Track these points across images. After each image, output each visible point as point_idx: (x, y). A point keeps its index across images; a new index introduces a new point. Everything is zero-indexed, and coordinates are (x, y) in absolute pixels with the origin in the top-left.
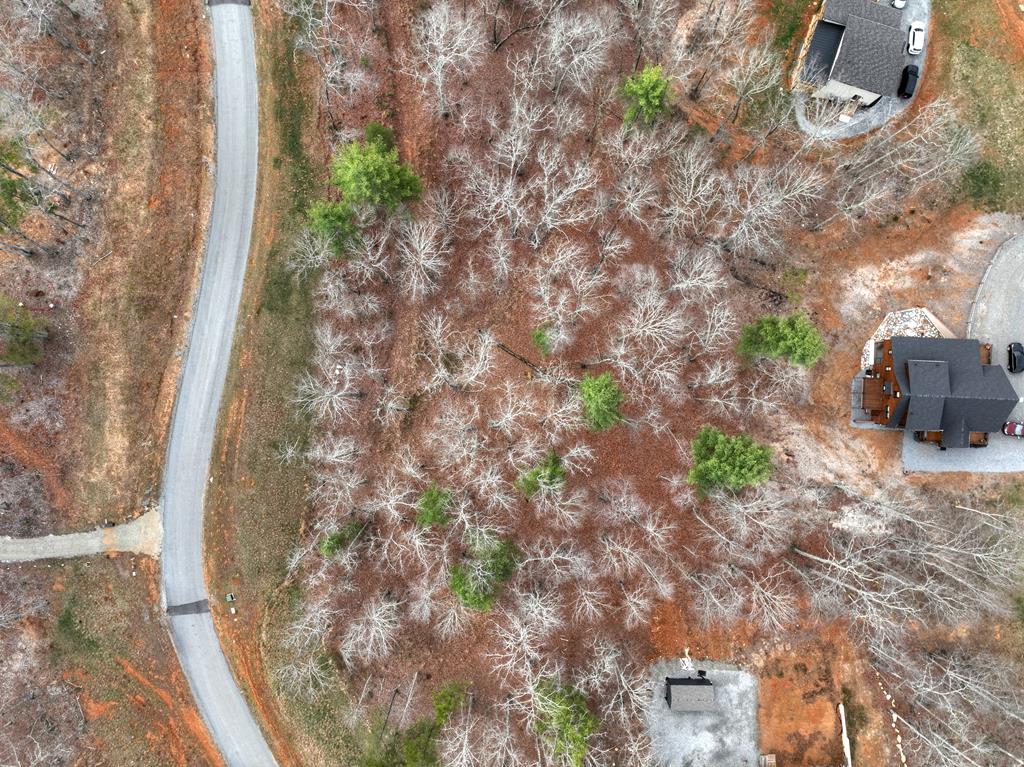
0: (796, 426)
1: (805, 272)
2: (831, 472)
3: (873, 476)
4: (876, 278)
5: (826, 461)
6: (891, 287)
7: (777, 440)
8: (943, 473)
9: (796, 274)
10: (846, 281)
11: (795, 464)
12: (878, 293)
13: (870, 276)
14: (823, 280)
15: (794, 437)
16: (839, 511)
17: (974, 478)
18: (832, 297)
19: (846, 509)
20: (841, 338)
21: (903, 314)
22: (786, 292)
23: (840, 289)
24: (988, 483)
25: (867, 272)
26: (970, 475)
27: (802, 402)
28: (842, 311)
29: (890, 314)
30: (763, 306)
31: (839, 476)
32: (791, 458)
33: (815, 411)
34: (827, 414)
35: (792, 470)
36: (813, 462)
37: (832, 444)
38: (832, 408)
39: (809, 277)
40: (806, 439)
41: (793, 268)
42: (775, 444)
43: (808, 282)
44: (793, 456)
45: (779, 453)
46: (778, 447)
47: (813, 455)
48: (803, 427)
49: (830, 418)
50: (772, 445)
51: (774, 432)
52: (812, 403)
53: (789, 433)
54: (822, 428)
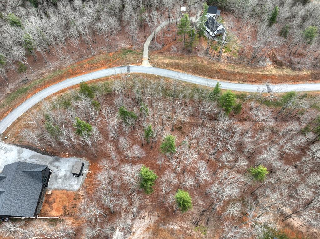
0: (153, 222)
1: (205, 234)
2: (136, 230)
5: (140, 230)
7: (149, 214)
9: (204, 231)
11: (140, 219)
15: (149, 220)
16: (122, 231)
19: (122, 233)
22: (198, 227)
27: (160, 225)
30: (194, 218)
31: (134, 233)
32: (142, 217)
33: (157, 229)
34: (156, 233)
35: (138, 217)
36: (140, 225)
37: (145, 233)
38: (157, 235)
39: (204, 235)
40: (148, 224)
41: (207, 230)
42: (148, 213)
43: (202, 235)
44: (143, 218)
45: (144, 214)
46: (147, 214)
47: (142, 225)
48: (152, 224)
49: (154, 234)
50: (147, 212)
51: (152, 214)
52: (160, 228)
53: (151, 218)
54: (151, 230)
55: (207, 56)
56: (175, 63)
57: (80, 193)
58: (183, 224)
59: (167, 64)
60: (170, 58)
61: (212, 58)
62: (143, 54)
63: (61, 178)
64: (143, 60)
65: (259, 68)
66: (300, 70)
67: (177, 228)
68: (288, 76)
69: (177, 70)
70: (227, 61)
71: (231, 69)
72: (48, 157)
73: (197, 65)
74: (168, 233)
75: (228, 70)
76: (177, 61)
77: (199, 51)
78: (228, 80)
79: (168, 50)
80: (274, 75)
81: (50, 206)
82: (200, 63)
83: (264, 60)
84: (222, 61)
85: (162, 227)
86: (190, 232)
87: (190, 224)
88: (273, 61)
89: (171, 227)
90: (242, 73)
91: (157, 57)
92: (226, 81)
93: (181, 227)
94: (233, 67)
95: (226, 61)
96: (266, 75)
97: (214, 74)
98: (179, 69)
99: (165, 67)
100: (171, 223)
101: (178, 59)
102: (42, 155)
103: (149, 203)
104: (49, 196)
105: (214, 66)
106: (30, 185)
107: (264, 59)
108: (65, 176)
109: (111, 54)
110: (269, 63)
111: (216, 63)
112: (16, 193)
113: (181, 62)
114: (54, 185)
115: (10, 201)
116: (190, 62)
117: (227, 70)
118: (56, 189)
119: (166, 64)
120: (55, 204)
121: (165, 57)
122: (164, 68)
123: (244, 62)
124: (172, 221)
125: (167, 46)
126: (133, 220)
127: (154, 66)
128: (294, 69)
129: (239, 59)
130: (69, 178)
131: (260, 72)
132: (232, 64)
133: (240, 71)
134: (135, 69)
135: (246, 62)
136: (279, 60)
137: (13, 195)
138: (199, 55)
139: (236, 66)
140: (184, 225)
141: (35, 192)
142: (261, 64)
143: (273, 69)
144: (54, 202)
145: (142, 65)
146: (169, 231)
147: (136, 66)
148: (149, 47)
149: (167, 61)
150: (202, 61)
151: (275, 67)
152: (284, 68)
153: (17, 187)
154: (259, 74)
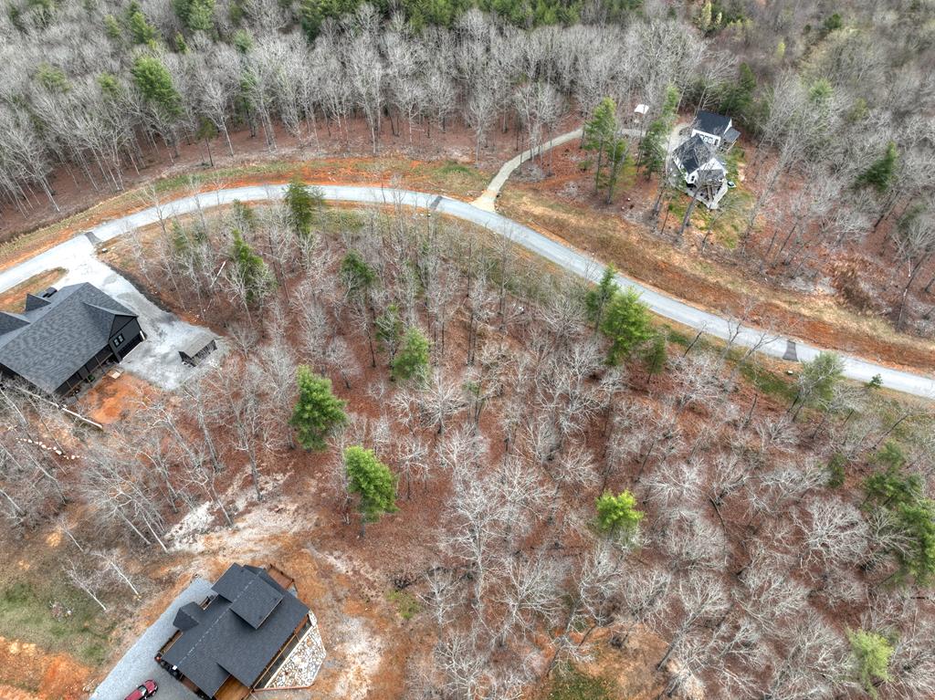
0: (296, 529)
1: (407, 618)
2: (244, 528)
3: (215, 553)
4: (363, 667)
5: (255, 531)
6: (347, 673)
7: (296, 511)
8: (169, 603)
9: (410, 610)
10: (378, 642)
11: (270, 509)
12: (349, 658)
13: (368, 664)
14: (391, 626)
15: (289, 522)
16: (212, 514)
17: (142, 627)
18: (373, 622)
19: (211, 519)
20: (336, 603)
21: (317, 666)
22: (400, 594)
23: (375, 633)
24: (128, 636)
25: (373, 663)
26: (148, 625)
27: (309, 544)
28: (355, 619)
29: (324, 654)
30: (402, 571)
31: (236, 531)
32: (277, 509)
33: (295, 548)
34: (286, 554)
35: (268, 505)
36: (262, 522)
37: (262, 543)
38: (287, 561)
39: (402, 618)
40: (281, 528)
41: (417, 612)
42: (295, 507)
43: (398, 614)
44: (277, 512)
45: (286, 505)
46: (292, 507)
47: (266, 525)
48: (291, 533)
49: (282, 555)
50: (296, 505)
51: (304, 512)
52: (303, 550)
53: (295, 521)
54: (280, 544)
55: (647, 225)
56: (557, 220)
57: (173, 400)
58: (365, 570)
59: (536, 218)
60: (551, 207)
61: (657, 233)
62: (490, 182)
63: (155, 356)
64: (481, 194)
65: (784, 291)
66: (919, 334)
67: (345, 571)
68: (872, 338)
69: (554, 237)
70: (699, 250)
71: (699, 272)
72: (156, 308)
73: (611, 237)
74: (315, 569)
75: (689, 270)
76: (563, 216)
77: (632, 207)
78: (681, 295)
79: (554, 189)
80: (824, 323)
81: (100, 399)
82: (621, 235)
83: (813, 279)
84: (684, 246)
85: (309, 550)
86: (370, 595)
87: (383, 578)
88: (839, 288)
89: (331, 560)
90: (728, 290)
91: (522, 196)
92: (674, 298)
93: (356, 572)
94: (708, 270)
95: (695, 249)
96: (801, 316)
97: (645, 272)
98: (560, 236)
99: (527, 222)
100: (336, 553)
101: (568, 212)
102: (145, 300)
103: (313, 490)
104: (110, 380)
105: (654, 250)
106: (80, 333)
107: (814, 277)
108: (165, 356)
109: (416, 163)
110: (824, 288)
111: (663, 247)
112: (45, 334)
113: (572, 220)
114: (134, 363)
115: (27, 343)
116: (595, 226)
117: (685, 271)
118: (131, 374)
119: (535, 216)
120: (112, 399)
121: (539, 202)
122: (525, 224)
123: (748, 265)
124: (344, 552)
125: (555, 179)
126: (252, 504)
127: (502, 214)
128: (901, 328)
129: (736, 255)
130: (169, 363)
131: (785, 302)
132: (709, 262)
133: (722, 283)
134: (451, 206)
135: (753, 267)
136: (862, 292)
137: (37, 336)
138: (626, 217)
139: (719, 268)
140: (367, 572)
141: (84, 351)
142: (799, 284)
143: (831, 307)
144: (113, 395)
145: (473, 204)
146: (320, 565)
147: (458, 202)
148: (514, 172)
149: (538, 210)
150: (628, 232)
151: (839, 304)
152: (869, 316)
153: (55, 326)
154: (778, 308)
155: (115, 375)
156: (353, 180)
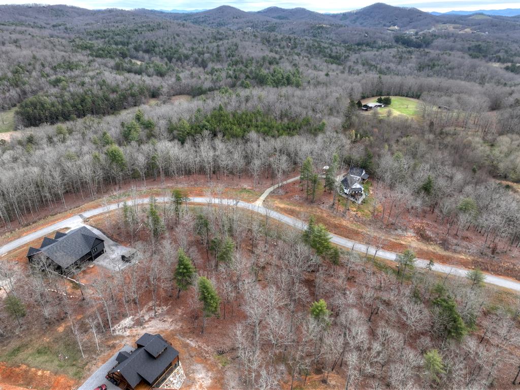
0: (172, 328)
1: (224, 366)
2: (148, 327)
3: (134, 336)
4: (203, 383)
5: (153, 328)
6: (195, 385)
7: (172, 321)
8: (113, 355)
9: (225, 363)
10: (210, 374)
11: (160, 320)
12: (196, 379)
13: (205, 382)
14: (216, 368)
15: (169, 326)
16: (133, 321)
17: (100, 364)
18: (208, 366)
19: (133, 323)
20: (190, 358)
21: (181, 382)
22: (221, 356)
23: (208, 370)
24: (94, 368)
25: (208, 382)
26: (103, 363)
27: (178, 334)
28: (199, 365)
29: (185, 377)
30: (221, 348)
31: (144, 328)
33: (171, 336)
35: (159, 318)
36: (156, 325)
39: (221, 366)
40: (165, 328)
41: (228, 364)
42: (172, 320)
43: (219, 364)
44: (163, 321)
45: (167, 319)
46: (170, 320)
47: (158, 326)
48: (169, 330)
51: (175, 322)
52: (175, 337)
53: (171, 325)
54: (164, 334)
55: (330, 210)
56: (290, 209)
57: (117, 275)
58: (204, 346)
59: (281, 209)
60: (288, 204)
61: (335, 213)
62: (260, 196)
63: (109, 259)
64: (257, 200)
65: (393, 235)
66: (455, 251)
67: (194, 346)
68: (434, 253)
69: (289, 216)
70: (354, 219)
71: (354, 227)
72: (111, 240)
73: (315, 215)
74: (181, 344)
75: (350, 227)
76: (294, 208)
77: (323, 203)
78: (347, 237)
79: (289, 198)
80: (412, 247)
81: (84, 275)
82: (319, 214)
83: (406, 230)
84: (347, 218)
85: (178, 337)
86: (206, 356)
87: (213, 350)
88: (417, 233)
89: (188, 341)
90: (368, 234)
91: (275, 201)
92: (344, 238)
93: (199, 347)
94: (359, 226)
95: (352, 219)
96: (401, 244)
98: (292, 215)
99: (277, 210)
100: (190, 339)
101: (295, 206)
102: (106, 237)
103: (180, 314)
104: (89, 268)
105: (334, 219)
106: (79, 246)
107: (406, 229)
108: (114, 259)
109: (227, 189)
110: (410, 233)
111: (338, 218)
112: (65, 245)
113: (297, 209)
114: (100, 261)
115: (57, 248)
116: (308, 211)
117: (348, 227)
118: (98, 265)
121: (283, 203)
123: (376, 225)
124: (194, 339)
125: (289, 194)
126: (151, 318)
127: (266, 207)
128: (447, 249)
129: (370, 221)
130: (117, 261)
131: (394, 239)
132: (359, 223)
133: (365, 232)
134: (242, 204)
135: (378, 225)
136: (428, 235)
137: (61, 246)
138: (321, 207)
139: (363, 226)
141: (80, 253)
142: (399, 232)
143: (414, 241)
144: (90, 274)
145: (253, 204)
146: (183, 343)
147: (246, 203)
148: (271, 192)
149: (282, 206)
150: (322, 213)
151: (418, 240)
152: (432, 244)
153: (69, 242)
154: (390, 241)
155: (92, 266)
156: (200, 195)
